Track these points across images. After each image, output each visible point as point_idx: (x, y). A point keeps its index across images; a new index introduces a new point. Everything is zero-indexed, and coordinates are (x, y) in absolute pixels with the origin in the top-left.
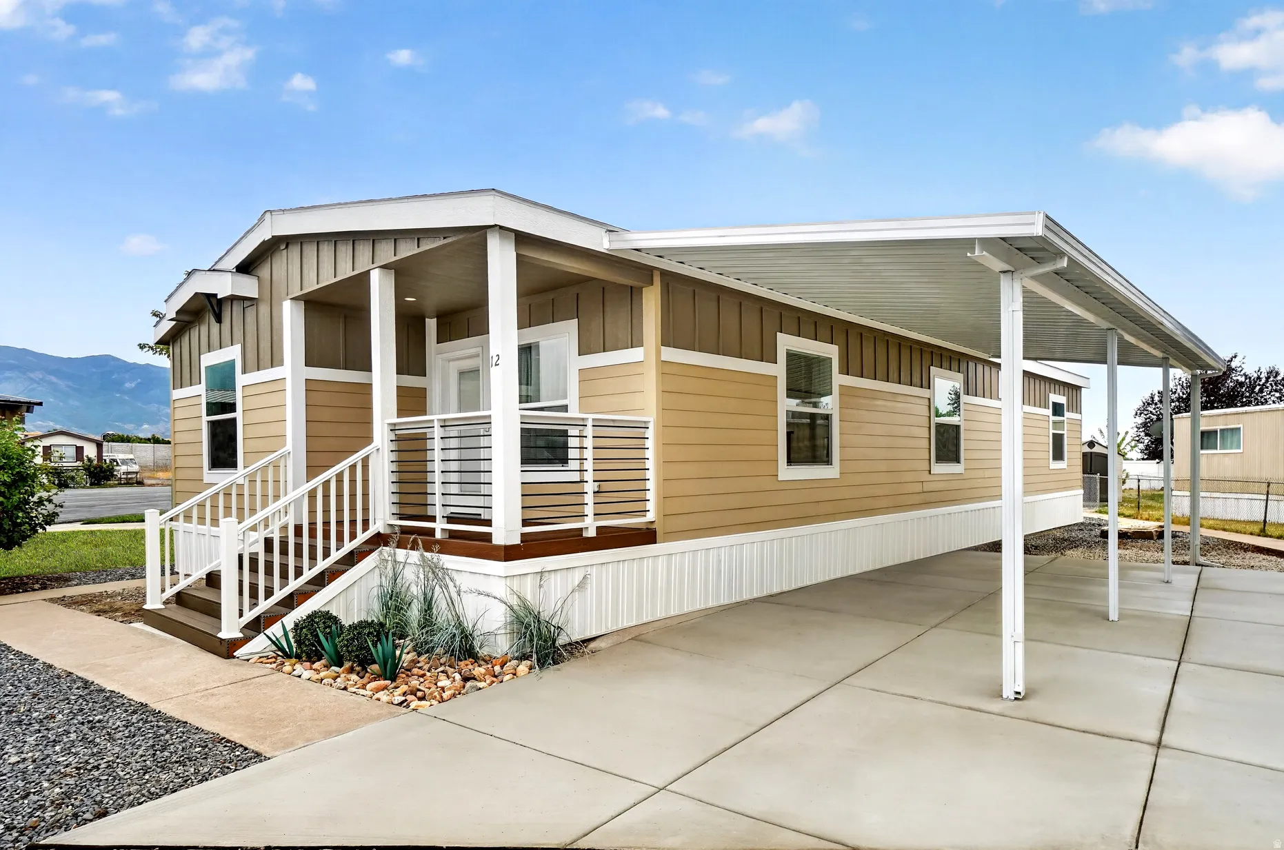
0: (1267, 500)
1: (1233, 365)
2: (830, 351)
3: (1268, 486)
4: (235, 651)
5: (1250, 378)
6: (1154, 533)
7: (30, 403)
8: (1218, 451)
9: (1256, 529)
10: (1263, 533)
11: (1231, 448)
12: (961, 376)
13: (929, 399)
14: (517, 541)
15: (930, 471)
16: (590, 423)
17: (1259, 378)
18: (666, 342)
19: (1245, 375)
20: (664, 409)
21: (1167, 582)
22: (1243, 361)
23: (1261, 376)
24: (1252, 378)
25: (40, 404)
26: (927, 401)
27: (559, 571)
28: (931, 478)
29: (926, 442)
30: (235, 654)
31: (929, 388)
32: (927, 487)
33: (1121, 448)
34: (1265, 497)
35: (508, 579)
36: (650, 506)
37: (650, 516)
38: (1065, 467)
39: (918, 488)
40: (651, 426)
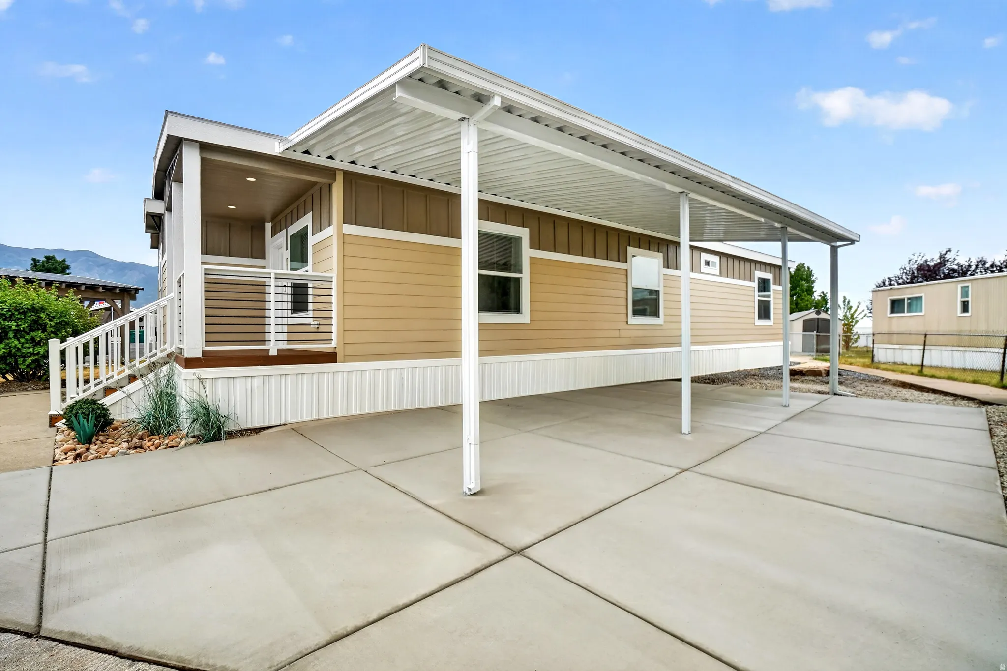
0: (924, 349)
1: (948, 256)
2: (523, 233)
3: (925, 337)
4: (56, 423)
5: (962, 266)
6: (823, 372)
7: (136, 288)
8: (906, 314)
9: (915, 370)
10: (921, 373)
11: (916, 312)
12: (661, 255)
13: (627, 270)
14: (200, 355)
15: (627, 322)
16: (273, 276)
17: (970, 266)
18: (346, 220)
19: (958, 264)
20: (344, 268)
21: (785, 406)
22: (957, 254)
23: (971, 264)
24: (964, 266)
25: (143, 289)
26: (625, 271)
27: (238, 379)
28: (628, 327)
29: (623, 302)
30: (55, 424)
31: (627, 262)
32: (623, 333)
33: (854, 317)
34: (922, 347)
35: (188, 381)
36: (334, 336)
37: (334, 344)
38: (772, 324)
39: (616, 333)
40: (334, 280)
